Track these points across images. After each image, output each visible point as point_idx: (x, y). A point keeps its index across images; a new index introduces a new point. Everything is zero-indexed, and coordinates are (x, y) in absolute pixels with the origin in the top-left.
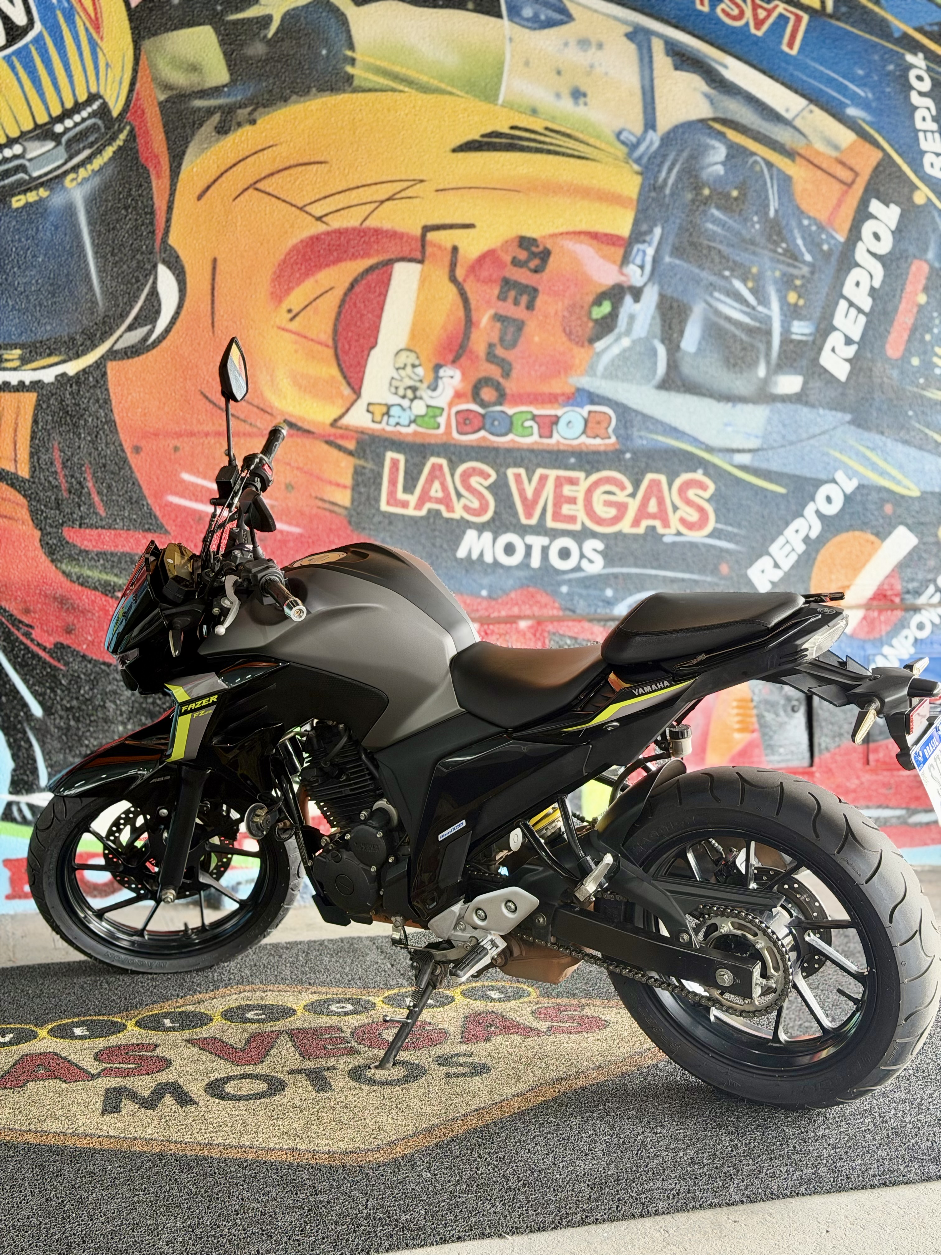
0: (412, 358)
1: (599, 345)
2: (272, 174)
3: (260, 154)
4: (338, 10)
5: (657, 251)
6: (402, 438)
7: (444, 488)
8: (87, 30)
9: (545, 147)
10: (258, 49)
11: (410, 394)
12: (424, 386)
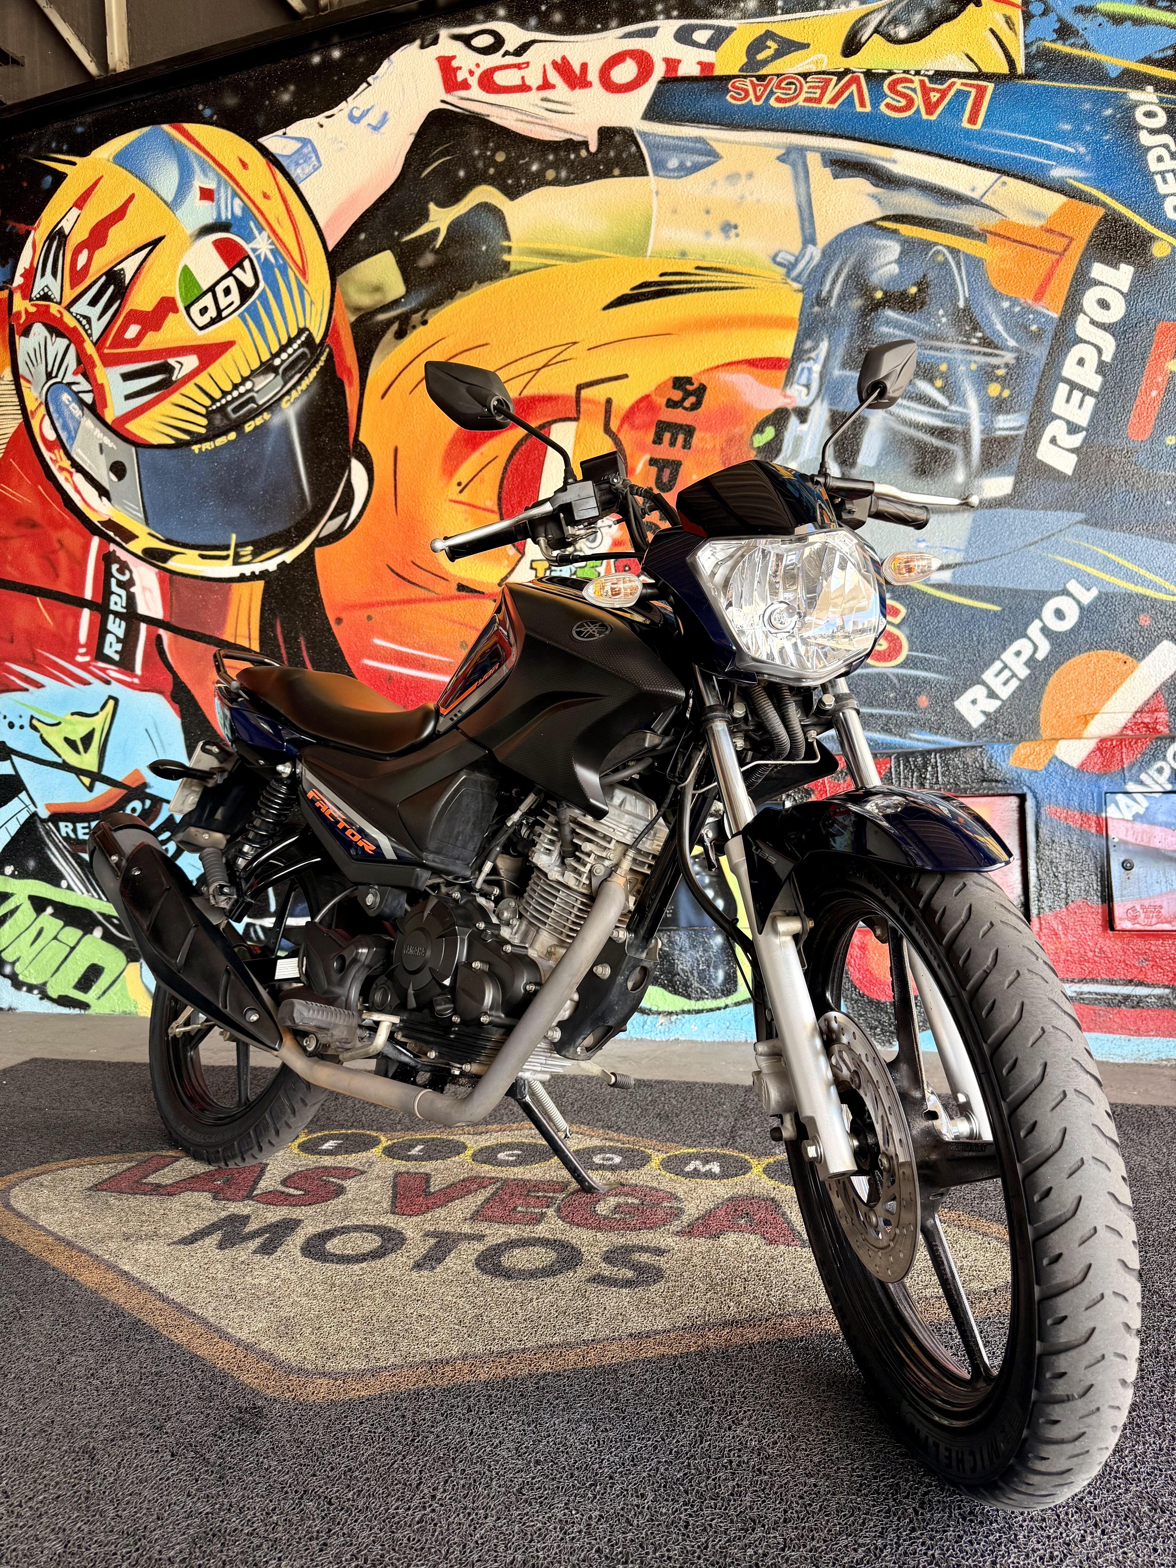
3: (432, 349)
4: (496, 208)
5: (824, 366)
8: (296, 277)
9: (696, 286)
10: (428, 259)
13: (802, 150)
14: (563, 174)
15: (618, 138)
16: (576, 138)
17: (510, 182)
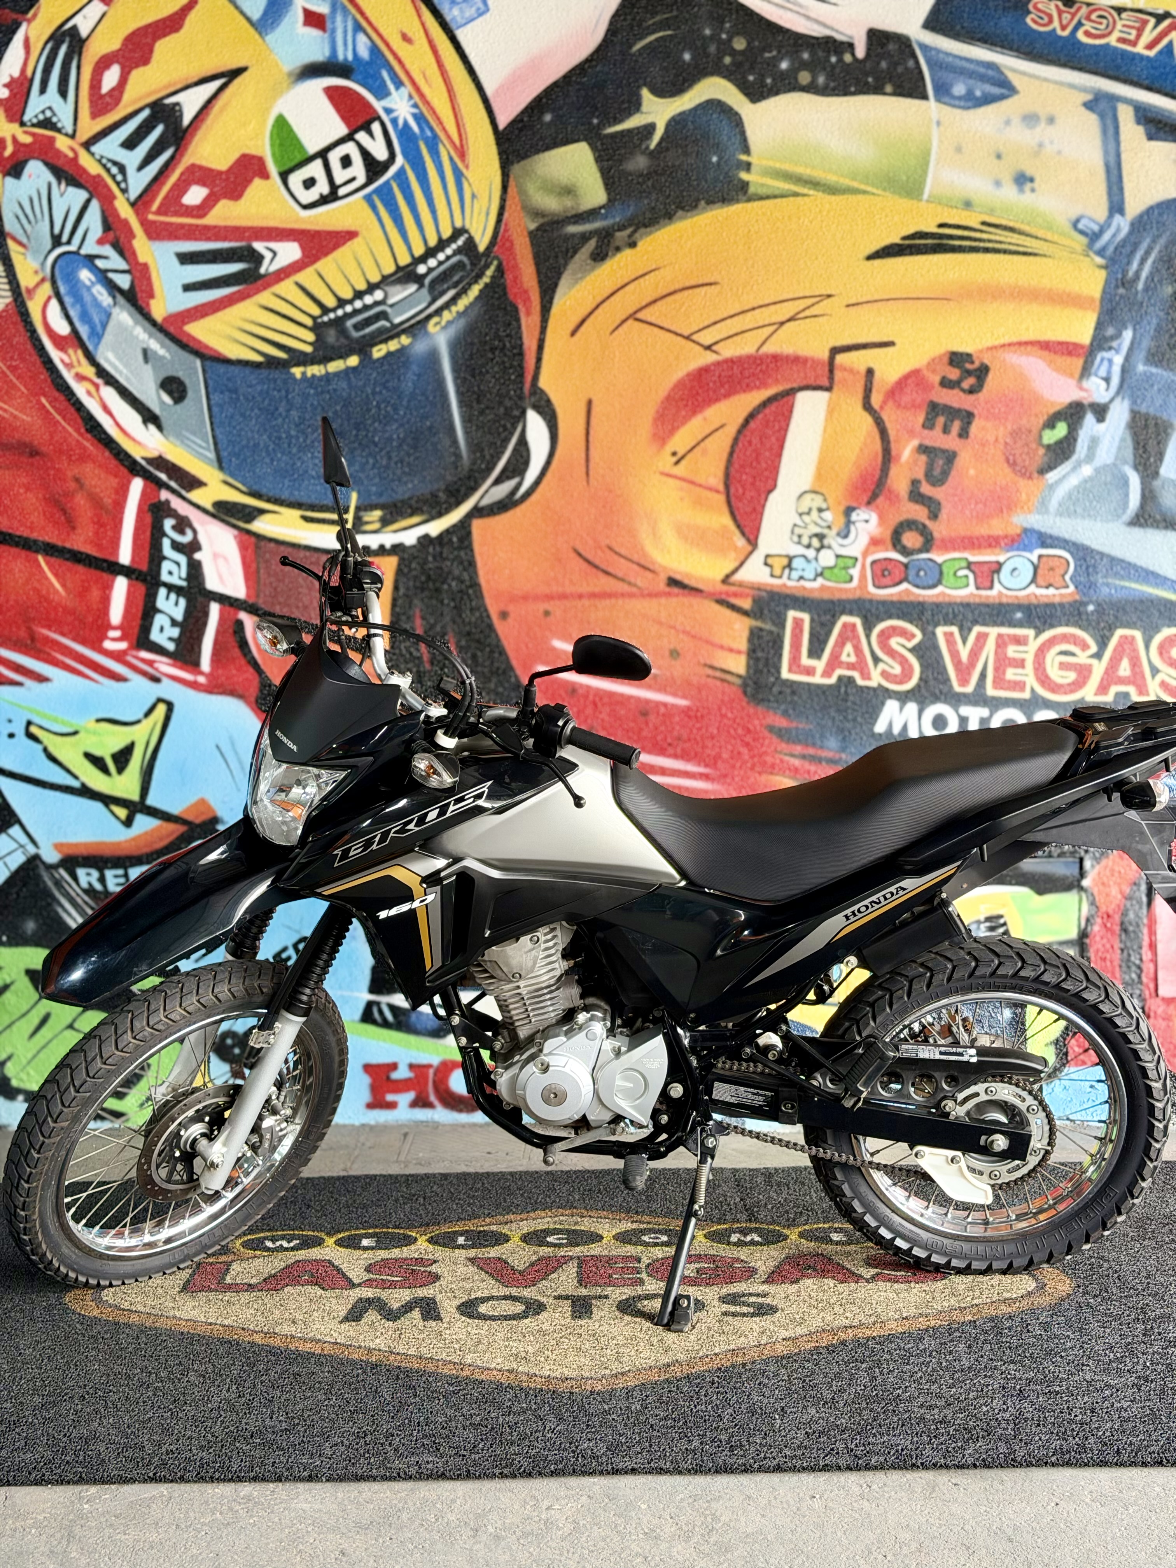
0: (818, 501)
1: (1052, 476)
2: (655, 301)
3: (641, 280)
4: (731, 109)
5: (1127, 359)
6: (806, 595)
7: (858, 650)
8: (451, 159)
9: (982, 245)
10: (639, 163)
11: (816, 542)
12: (834, 532)
13: (1113, 99)
14: (821, 80)
15: (891, 47)
16: (839, 37)
17: (751, 78)
